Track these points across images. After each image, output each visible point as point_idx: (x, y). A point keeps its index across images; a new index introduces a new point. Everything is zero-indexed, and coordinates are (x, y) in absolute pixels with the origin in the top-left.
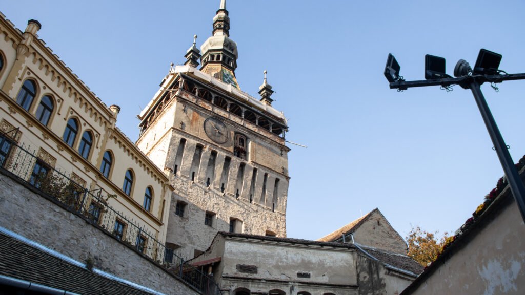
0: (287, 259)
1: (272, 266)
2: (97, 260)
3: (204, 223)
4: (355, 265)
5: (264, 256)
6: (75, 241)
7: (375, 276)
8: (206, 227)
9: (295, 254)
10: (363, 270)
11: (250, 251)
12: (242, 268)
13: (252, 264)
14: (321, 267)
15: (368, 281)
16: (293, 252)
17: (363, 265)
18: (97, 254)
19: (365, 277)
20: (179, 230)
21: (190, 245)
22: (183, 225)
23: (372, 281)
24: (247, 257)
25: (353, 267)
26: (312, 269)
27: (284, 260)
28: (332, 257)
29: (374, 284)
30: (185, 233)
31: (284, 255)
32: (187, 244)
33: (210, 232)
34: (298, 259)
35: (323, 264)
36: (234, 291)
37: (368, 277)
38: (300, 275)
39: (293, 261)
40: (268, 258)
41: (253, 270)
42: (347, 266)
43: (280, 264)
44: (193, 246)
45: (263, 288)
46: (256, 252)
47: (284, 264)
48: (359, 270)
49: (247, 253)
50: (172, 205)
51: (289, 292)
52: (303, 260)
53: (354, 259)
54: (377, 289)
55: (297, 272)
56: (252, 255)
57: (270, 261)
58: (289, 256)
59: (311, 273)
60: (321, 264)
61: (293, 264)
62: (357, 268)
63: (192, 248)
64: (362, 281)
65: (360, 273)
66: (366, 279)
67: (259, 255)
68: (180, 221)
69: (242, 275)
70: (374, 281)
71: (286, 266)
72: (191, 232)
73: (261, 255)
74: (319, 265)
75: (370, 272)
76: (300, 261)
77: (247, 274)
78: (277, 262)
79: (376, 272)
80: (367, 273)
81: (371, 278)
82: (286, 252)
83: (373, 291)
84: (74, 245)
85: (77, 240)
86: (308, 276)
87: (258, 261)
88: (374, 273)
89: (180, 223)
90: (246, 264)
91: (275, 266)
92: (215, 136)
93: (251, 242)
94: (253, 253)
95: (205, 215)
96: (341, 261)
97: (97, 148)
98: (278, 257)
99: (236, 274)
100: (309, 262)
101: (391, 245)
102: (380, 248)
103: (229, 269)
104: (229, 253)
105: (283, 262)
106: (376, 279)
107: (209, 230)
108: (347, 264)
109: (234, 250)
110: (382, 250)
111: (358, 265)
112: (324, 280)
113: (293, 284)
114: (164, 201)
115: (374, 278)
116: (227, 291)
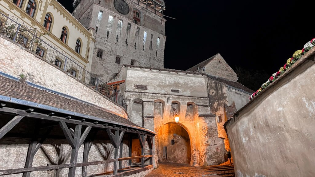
0: (165, 81)
1: (156, 85)
2: (30, 75)
3: (115, 62)
4: (206, 85)
5: (151, 79)
6: (10, 61)
7: (220, 91)
8: (116, 64)
9: (170, 78)
10: (212, 88)
11: (143, 76)
12: (138, 87)
13: (144, 84)
14: (186, 86)
15: (215, 95)
16: (169, 77)
17: (212, 85)
18: (30, 71)
19: (213, 93)
20: (100, 66)
21: (106, 75)
22: (102, 63)
23: (218, 95)
24: (141, 80)
25: (205, 86)
26: (180, 87)
27: (164, 82)
28: (192, 80)
29: (219, 96)
30: (103, 68)
31: (164, 79)
32: (105, 75)
33: (119, 67)
34: (172, 81)
35: (187, 85)
36: (133, 100)
37: (215, 92)
38: (173, 91)
39: (169, 82)
40: (154, 81)
41: (144, 87)
42: (201, 86)
43: (161, 84)
44: (108, 75)
45: (150, 98)
46: (146, 77)
47: (164, 84)
48: (209, 89)
49: (141, 78)
50: (95, 51)
51: (166, 100)
52: (175, 82)
53: (206, 82)
54: (221, 100)
55: (171, 89)
56: (144, 78)
57: (155, 82)
58: (167, 79)
59: (180, 90)
60: (186, 84)
61: (169, 84)
62: (208, 87)
63: (108, 77)
64: (212, 95)
65: (210, 90)
66: (214, 94)
67: (148, 78)
68: (100, 61)
69: (137, 90)
70: (219, 95)
71: (165, 85)
72: (107, 67)
73: (149, 79)
74: (185, 85)
75: (217, 90)
76: (173, 83)
77: (141, 90)
78: (159, 83)
79: (220, 89)
80: (215, 90)
81: (217, 93)
82: (165, 77)
83: (219, 101)
84: (9, 64)
85: (11, 60)
86: (178, 91)
87: (148, 82)
88: (219, 90)
89: (100, 62)
90: (140, 84)
91: (158, 85)
92: (121, 10)
93: (143, 71)
94: (145, 77)
95: (115, 58)
96: (198, 83)
97: (40, 10)
98: (160, 80)
99: (134, 90)
100: (179, 83)
101: (227, 75)
102: (220, 76)
103: (130, 87)
104: (130, 77)
105: (163, 83)
106: (221, 93)
107: (118, 66)
108: (201, 84)
109: (133, 76)
110: (222, 78)
111: (208, 85)
112: (188, 93)
113: (169, 96)
114: (89, 48)
115: (219, 93)
116: (128, 100)
